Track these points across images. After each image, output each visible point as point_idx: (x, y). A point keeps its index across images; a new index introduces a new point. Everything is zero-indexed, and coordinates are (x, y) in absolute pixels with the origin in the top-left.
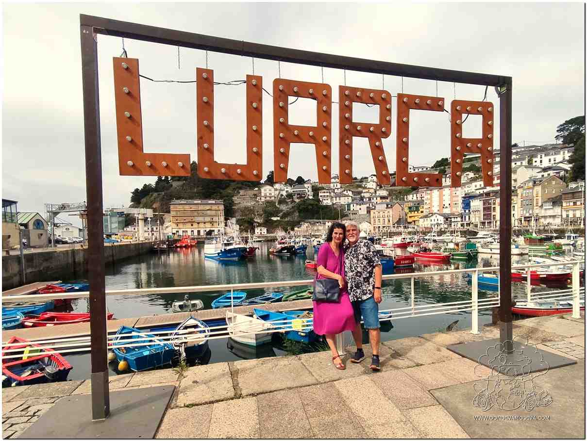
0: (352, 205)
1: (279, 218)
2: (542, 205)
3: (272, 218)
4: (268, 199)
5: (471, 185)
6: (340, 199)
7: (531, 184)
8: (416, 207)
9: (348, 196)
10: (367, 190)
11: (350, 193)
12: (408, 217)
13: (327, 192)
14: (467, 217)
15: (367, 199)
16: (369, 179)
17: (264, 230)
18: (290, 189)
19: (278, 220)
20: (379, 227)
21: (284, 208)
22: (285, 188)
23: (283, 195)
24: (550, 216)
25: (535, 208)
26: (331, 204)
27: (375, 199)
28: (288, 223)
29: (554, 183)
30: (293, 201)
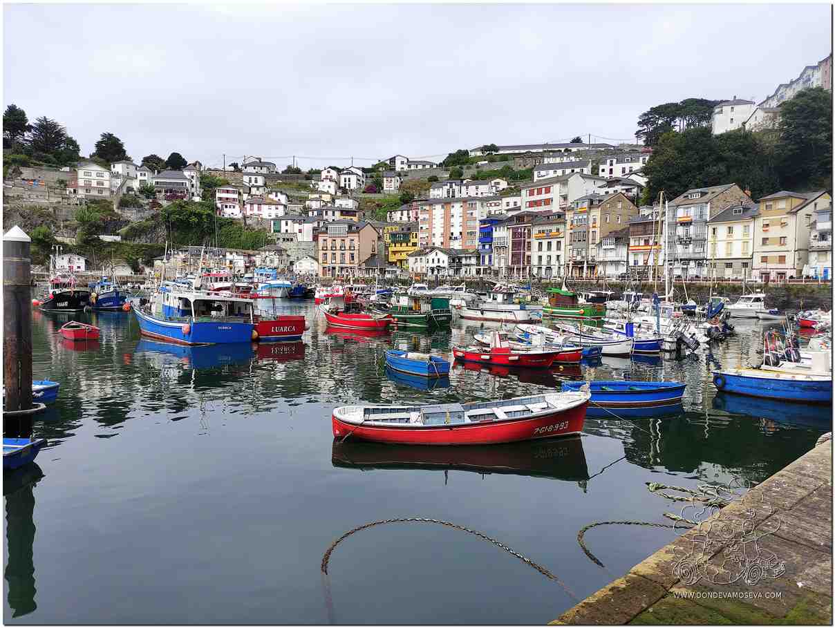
0: (283, 223)
1: (118, 239)
2: (601, 243)
3: (101, 237)
4: (94, 193)
5: (500, 202)
6: (259, 209)
7: (586, 205)
8: (405, 234)
9: (278, 203)
10: (317, 196)
11: (283, 199)
12: (390, 253)
13: (234, 192)
14: (487, 258)
15: (315, 213)
16: (324, 174)
17: (80, 263)
18: (150, 179)
19: (115, 243)
20: (334, 268)
21: (132, 216)
22: (139, 174)
23: (132, 189)
24: (612, 262)
25: (591, 246)
26: (240, 216)
27: (330, 213)
28: (139, 250)
29: (620, 205)
30: (155, 204)
